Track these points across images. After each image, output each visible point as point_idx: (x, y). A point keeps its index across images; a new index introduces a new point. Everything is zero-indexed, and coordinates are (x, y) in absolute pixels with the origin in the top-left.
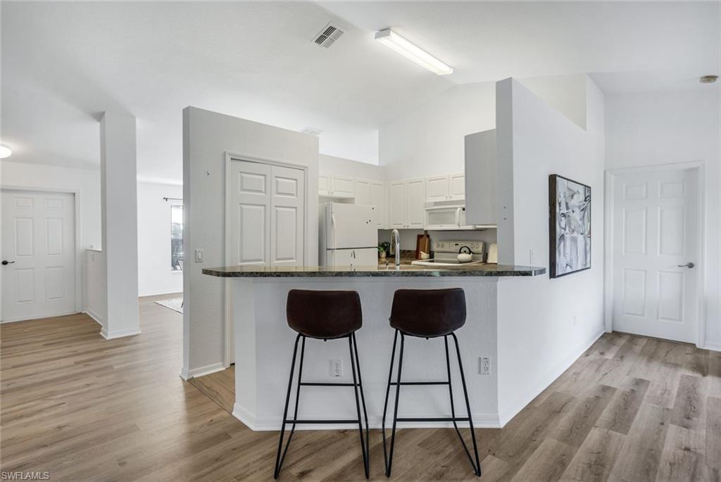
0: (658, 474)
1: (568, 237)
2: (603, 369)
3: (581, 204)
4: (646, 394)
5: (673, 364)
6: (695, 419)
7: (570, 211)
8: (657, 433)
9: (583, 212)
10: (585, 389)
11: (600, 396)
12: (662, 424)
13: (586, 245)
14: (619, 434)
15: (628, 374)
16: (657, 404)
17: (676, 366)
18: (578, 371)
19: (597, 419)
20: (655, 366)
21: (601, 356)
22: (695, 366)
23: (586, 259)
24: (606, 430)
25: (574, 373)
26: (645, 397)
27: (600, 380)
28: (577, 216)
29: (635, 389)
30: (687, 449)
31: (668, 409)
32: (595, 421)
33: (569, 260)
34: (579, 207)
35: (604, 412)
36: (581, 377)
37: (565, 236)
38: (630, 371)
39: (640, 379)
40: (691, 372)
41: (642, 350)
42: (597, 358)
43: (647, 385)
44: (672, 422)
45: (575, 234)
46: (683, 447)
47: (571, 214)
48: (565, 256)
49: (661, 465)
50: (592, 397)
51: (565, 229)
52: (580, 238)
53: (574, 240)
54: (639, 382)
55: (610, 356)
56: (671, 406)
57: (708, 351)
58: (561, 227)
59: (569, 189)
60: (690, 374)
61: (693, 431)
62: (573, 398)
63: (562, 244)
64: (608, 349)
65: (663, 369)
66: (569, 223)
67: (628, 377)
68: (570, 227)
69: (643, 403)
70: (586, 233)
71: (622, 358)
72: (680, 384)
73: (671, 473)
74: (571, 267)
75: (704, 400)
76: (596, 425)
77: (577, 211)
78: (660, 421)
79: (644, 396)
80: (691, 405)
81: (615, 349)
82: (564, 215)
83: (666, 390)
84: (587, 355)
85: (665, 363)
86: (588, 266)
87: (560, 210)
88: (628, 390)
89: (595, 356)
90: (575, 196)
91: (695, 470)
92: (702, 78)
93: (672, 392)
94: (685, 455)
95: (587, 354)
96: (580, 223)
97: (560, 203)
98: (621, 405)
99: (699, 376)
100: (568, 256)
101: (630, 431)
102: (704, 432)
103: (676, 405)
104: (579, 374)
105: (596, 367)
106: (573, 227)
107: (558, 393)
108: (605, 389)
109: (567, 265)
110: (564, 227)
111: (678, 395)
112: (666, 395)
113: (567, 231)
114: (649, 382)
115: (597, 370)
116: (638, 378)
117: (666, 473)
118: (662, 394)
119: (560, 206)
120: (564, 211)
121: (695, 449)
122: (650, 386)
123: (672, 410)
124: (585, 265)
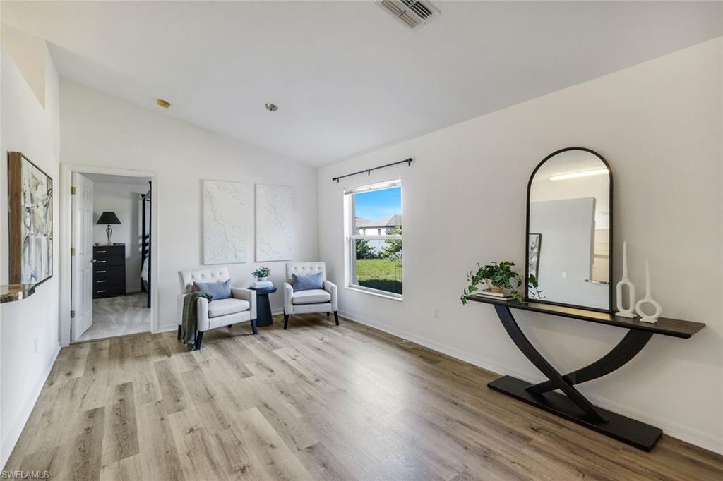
0: (184, 472)
1: (32, 238)
2: (79, 392)
3: (44, 198)
4: (135, 396)
5: (143, 356)
6: (182, 398)
7: (35, 205)
8: (163, 432)
9: (46, 208)
10: (67, 429)
11: (91, 425)
12: (162, 419)
13: (48, 249)
14: (131, 458)
15: (108, 385)
16: (149, 402)
17: (146, 356)
18: (48, 410)
19: (100, 456)
20: (129, 364)
21: (69, 378)
22: (159, 350)
23: (49, 266)
24: (117, 463)
25: (43, 415)
26: (136, 401)
27: (81, 406)
28: (40, 212)
29: (122, 397)
30: (191, 430)
31: (159, 402)
32: (99, 461)
33: (34, 269)
34: (43, 201)
35: (104, 442)
36: (55, 415)
37: (30, 236)
38: (108, 381)
39: (123, 384)
40: (159, 358)
41: (110, 353)
42: (67, 381)
43: (132, 387)
44: (169, 413)
45: (40, 236)
46: (188, 431)
47: (35, 209)
48: (30, 265)
49: (182, 462)
50: (81, 433)
51: (29, 228)
52: (44, 239)
53: (38, 242)
54: (123, 388)
55: (79, 373)
56: (160, 398)
57: (161, 333)
58: (26, 226)
59: (34, 177)
60: (159, 359)
61: (186, 411)
62: (57, 449)
63: (27, 248)
64: (74, 365)
65: (137, 364)
66: (33, 221)
67: (109, 388)
68: (34, 226)
69: (137, 408)
70: (49, 234)
71: (94, 369)
72: (157, 372)
73: (193, 464)
74: (35, 278)
75: (180, 377)
76: (102, 465)
77: (41, 206)
78: (159, 418)
79: (133, 399)
80: (173, 387)
81: (82, 363)
82: (29, 210)
83: (149, 384)
84: (51, 384)
85: (137, 358)
86: (51, 275)
87: (25, 202)
88: (116, 402)
89: (61, 380)
90: (39, 187)
91: (205, 445)
92: (159, 100)
93: (155, 383)
94: (192, 437)
95: (50, 382)
96: (44, 221)
97: (25, 194)
98: (118, 422)
99: (165, 358)
100: (33, 264)
101: (140, 447)
102: (193, 408)
103: (163, 395)
104: (50, 413)
105: (68, 393)
106: (37, 226)
107: (32, 456)
108: (92, 414)
109: (32, 276)
110: (29, 226)
111: (160, 383)
112: (151, 389)
113: (32, 232)
114: (131, 383)
115: (72, 395)
116: (120, 384)
117: (189, 467)
118: (147, 390)
119: (25, 197)
120: (29, 205)
121: (196, 425)
122: (134, 387)
123: (163, 400)
124: (48, 273)
